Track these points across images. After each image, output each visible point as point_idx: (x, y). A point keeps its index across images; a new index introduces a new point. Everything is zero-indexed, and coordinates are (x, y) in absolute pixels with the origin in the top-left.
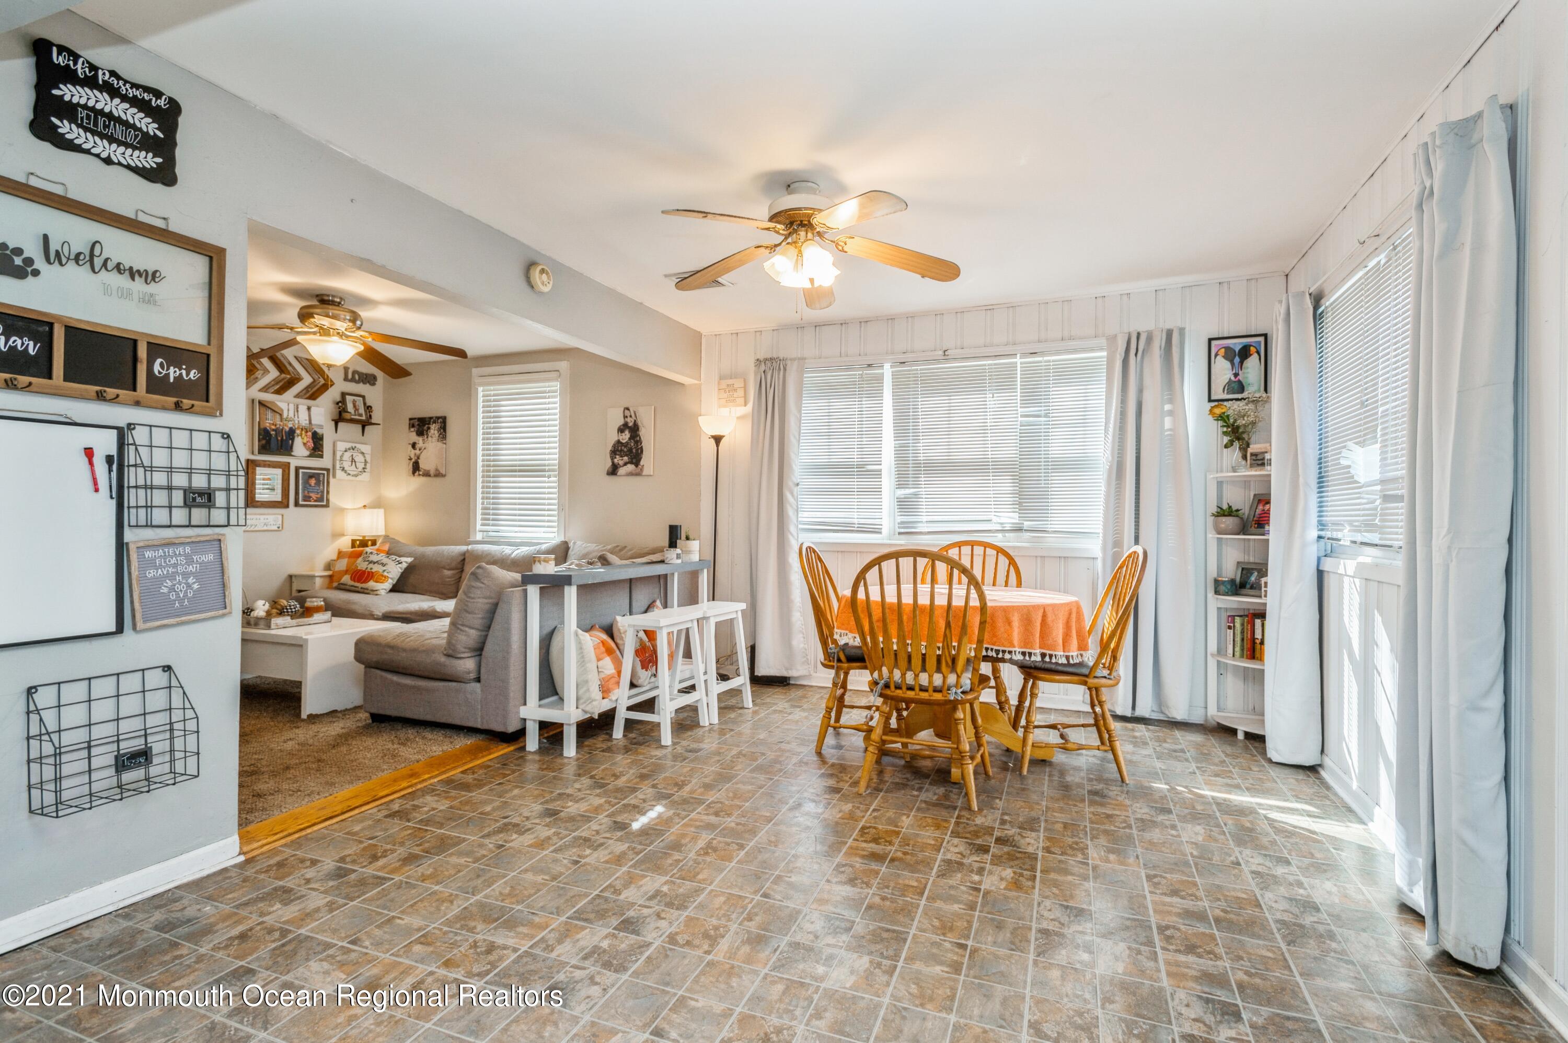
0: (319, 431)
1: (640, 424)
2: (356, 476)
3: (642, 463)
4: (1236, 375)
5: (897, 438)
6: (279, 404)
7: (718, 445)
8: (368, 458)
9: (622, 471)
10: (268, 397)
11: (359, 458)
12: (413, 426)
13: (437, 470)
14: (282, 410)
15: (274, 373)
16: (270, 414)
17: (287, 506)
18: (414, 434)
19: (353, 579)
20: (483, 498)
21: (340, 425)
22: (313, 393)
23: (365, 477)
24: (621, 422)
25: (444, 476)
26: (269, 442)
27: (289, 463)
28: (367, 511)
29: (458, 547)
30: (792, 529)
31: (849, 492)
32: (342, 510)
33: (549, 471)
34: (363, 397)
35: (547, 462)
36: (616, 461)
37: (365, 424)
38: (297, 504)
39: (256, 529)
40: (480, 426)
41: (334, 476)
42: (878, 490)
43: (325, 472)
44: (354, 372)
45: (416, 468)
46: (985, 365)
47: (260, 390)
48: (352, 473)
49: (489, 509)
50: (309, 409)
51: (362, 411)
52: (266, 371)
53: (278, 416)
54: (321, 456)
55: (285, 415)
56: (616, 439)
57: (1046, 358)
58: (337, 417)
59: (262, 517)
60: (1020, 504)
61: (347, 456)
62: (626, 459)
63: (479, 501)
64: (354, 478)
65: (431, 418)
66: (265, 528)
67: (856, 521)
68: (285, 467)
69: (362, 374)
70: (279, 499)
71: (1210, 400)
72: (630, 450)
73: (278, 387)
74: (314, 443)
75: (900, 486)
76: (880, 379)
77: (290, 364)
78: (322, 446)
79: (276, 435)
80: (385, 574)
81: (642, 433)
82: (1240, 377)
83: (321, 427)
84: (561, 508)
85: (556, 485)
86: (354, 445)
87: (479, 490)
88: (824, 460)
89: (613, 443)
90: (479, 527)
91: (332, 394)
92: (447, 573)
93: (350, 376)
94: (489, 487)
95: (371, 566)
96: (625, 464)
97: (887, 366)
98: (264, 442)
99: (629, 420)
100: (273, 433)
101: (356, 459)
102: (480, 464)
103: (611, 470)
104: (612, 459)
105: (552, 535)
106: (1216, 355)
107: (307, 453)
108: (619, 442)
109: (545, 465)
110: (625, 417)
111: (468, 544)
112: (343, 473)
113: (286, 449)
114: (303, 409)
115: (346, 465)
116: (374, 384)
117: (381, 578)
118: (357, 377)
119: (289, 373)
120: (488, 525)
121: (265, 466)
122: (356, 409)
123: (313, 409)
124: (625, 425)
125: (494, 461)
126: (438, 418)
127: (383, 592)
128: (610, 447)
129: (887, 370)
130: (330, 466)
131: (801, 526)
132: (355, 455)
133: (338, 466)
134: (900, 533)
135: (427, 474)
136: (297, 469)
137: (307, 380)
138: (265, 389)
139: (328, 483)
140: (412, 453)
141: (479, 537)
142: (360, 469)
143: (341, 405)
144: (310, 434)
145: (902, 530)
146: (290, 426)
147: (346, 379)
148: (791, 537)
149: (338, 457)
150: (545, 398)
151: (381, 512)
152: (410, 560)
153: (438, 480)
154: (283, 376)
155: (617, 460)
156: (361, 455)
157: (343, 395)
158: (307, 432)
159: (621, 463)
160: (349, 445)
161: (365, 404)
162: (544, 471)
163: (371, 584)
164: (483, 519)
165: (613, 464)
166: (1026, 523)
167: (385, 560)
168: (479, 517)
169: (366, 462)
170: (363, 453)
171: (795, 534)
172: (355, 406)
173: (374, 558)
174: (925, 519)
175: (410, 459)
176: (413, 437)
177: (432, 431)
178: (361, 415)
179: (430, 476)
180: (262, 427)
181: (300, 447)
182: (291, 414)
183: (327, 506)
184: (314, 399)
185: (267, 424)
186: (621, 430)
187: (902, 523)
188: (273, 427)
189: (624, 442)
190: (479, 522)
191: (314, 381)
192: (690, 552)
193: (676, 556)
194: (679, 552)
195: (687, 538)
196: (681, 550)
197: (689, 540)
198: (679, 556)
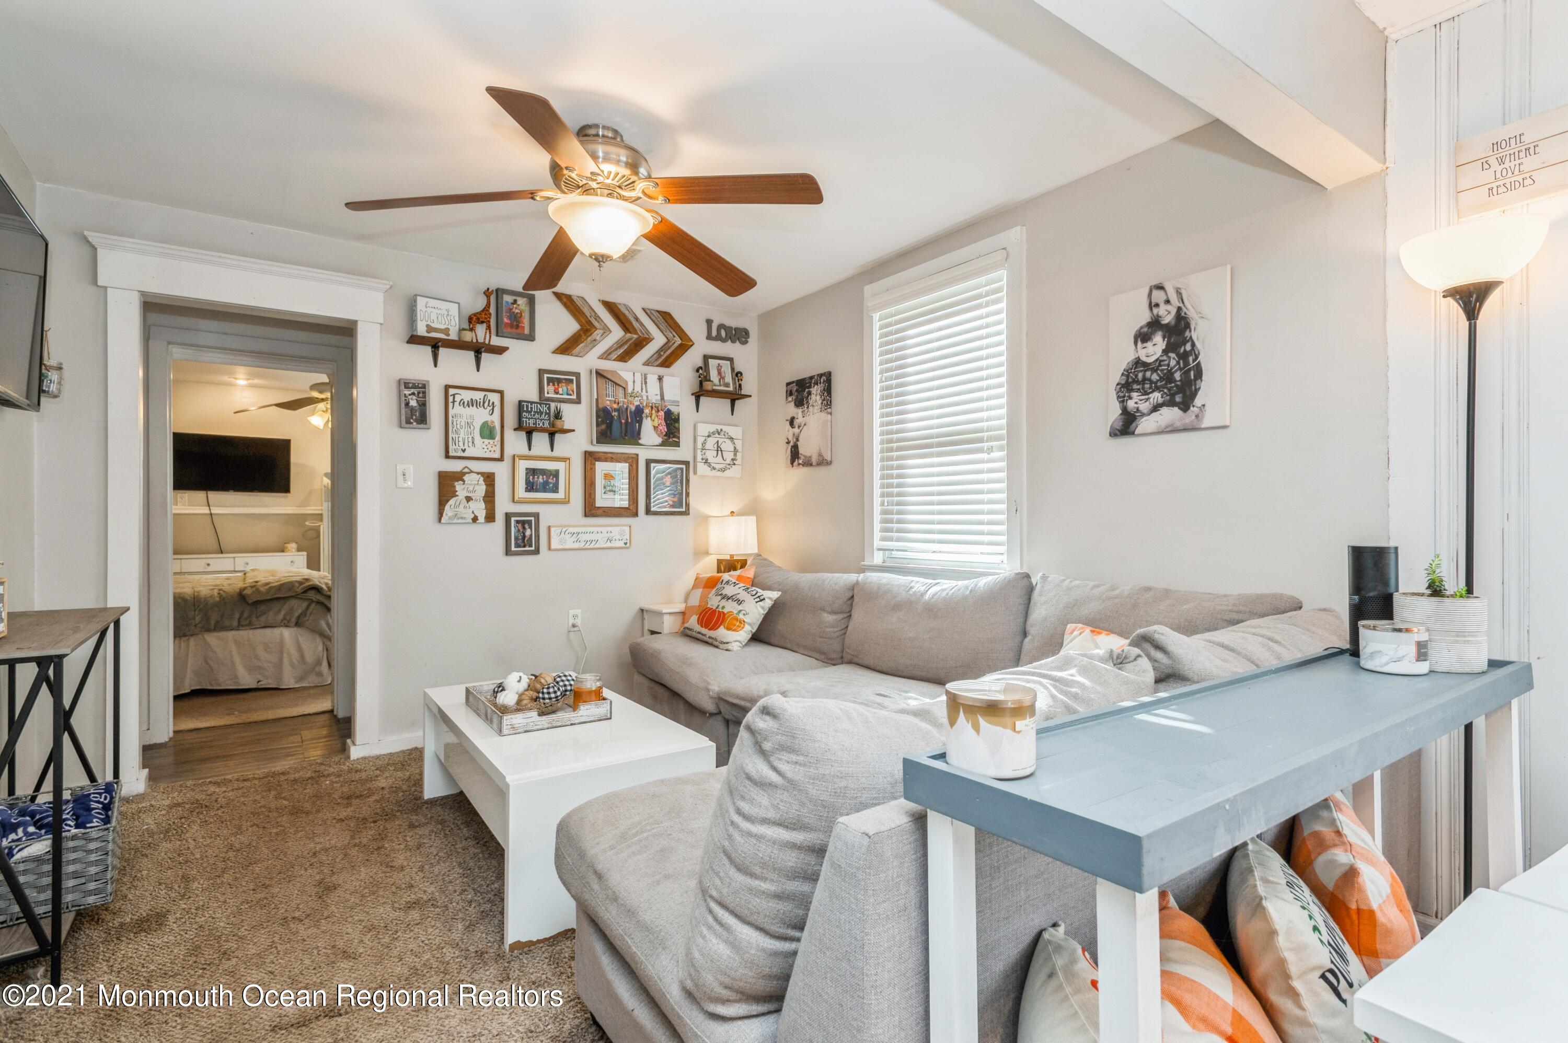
0: (674, 409)
1: (1191, 313)
2: (723, 470)
3: (1198, 401)
6: (622, 373)
7: (1472, 314)
8: (739, 444)
9: (1145, 424)
10: (608, 365)
11: (727, 446)
12: (791, 394)
13: (820, 455)
14: (626, 382)
15: (617, 333)
16: (610, 388)
17: (636, 514)
18: (793, 404)
19: (700, 622)
20: (883, 495)
21: (703, 400)
22: (667, 359)
23: (734, 472)
24: (1145, 317)
25: (829, 463)
26: (610, 426)
27: (637, 455)
28: (735, 518)
29: (845, 576)
32: (705, 519)
33: (990, 439)
34: (731, 360)
35: (985, 425)
36: (1131, 404)
37: (735, 397)
38: (648, 511)
39: (597, 546)
40: (877, 377)
41: (695, 473)
43: (684, 466)
44: (721, 326)
45: (795, 454)
47: (600, 358)
48: (717, 466)
49: (891, 513)
50: (660, 379)
51: (729, 379)
52: (607, 330)
53: (621, 391)
54: (677, 444)
55: (630, 390)
56: (1131, 357)
58: (697, 389)
59: (604, 529)
61: (711, 443)
62: (1156, 397)
63: (877, 500)
64: (720, 474)
65: (811, 378)
66: (609, 545)
68: (633, 461)
69: (731, 328)
70: (625, 504)
72: (1168, 377)
73: (621, 351)
74: (668, 426)
77: (637, 319)
78: (678, 429)
79: (619, 416)
80: (741, 616)
81: (1199, 333)
83: (676, 403)
84: (1014, 508)
85: (1003, 464)
86: (719, 427)
87: (877, 482)
89: (1123, 366)
90: (877, 543)
91: (692, 359)
92: (829, 618)
93: (714, 333)
94: (891, 477)
95: (723, 603)
96: (1156, 408)
98: (603, 427)
99: (1162, 311)
100: (615, 414)
101: (723, 447)
102: (877, 438)
103: (1119, 425)
104: (1122, 401)
105: (997, 559)
107: (659, 440)
108: (1138, 362)
109: (981, 431)
110: (1152, 306)
111: (863, 570)
112: (706, 466)
113: (633, 437)
114: (652, 379)
115: (710, 455)
116: (744, 343)
117: (734, 624)
118: (723, 333)
119: (635, 332)
120: (891, 539)
121: (606, 460)
122: (722, 378)
123: (665, 379)
124: (1155, 324)
125: (898, 432)
126: (821, 375)
127: (735, 647)
128: (1116, 377)
130: (689, 458)
132: (721, 441)
133: (699, 458)
135: (808, 463)
136: (648, 462)
137: (659, 340)
138: (606, 356)
139: (688, 481)
140: (790, 432)
141: (878, 559)
142: (729, 461)
143: (702, 373)
144: (662, 414)
146: (638, 403)
147: (709, 337)
149: (699, 446)
150: (979, 307)
151: (752, 519)
152: (775, 595)
153: (822, 471)
154: (629, 335)
155: (1135, 402)
156: (728, 441)
157: (706, 358)
158: (658, 411)
159: (1144, 407)
160: (713, 428)
161: (733, 369)
162: (981, 440)
163: (722, 633)
164: (884, 530)
165: (1125, 411)
167: (743, 595)
168: (877, 526)
169: (736, 451)
170: (732, 439)
172: (719, 373)
173: (729, 590)
175: (788, 443)
176: (792, 410)
177: (813, 397)
178: (727, 385)
179: (811, 465)
180: (601, 406)
181: (650, 432)
182: (638, 388)
183: (686, 513)
184: (668, 366)
185: (607, 402)
186: (1143, 337)
188: (615, 406)
189: (1150, 360)
190: (877, 535)
191: (669, 341)
192: (1461, 635)
193: (1412, 650)
194: (1424, 637)
195: (1436, 590)
196: (1428, 630)
197: (1443, 596)
198: (1422, 652)
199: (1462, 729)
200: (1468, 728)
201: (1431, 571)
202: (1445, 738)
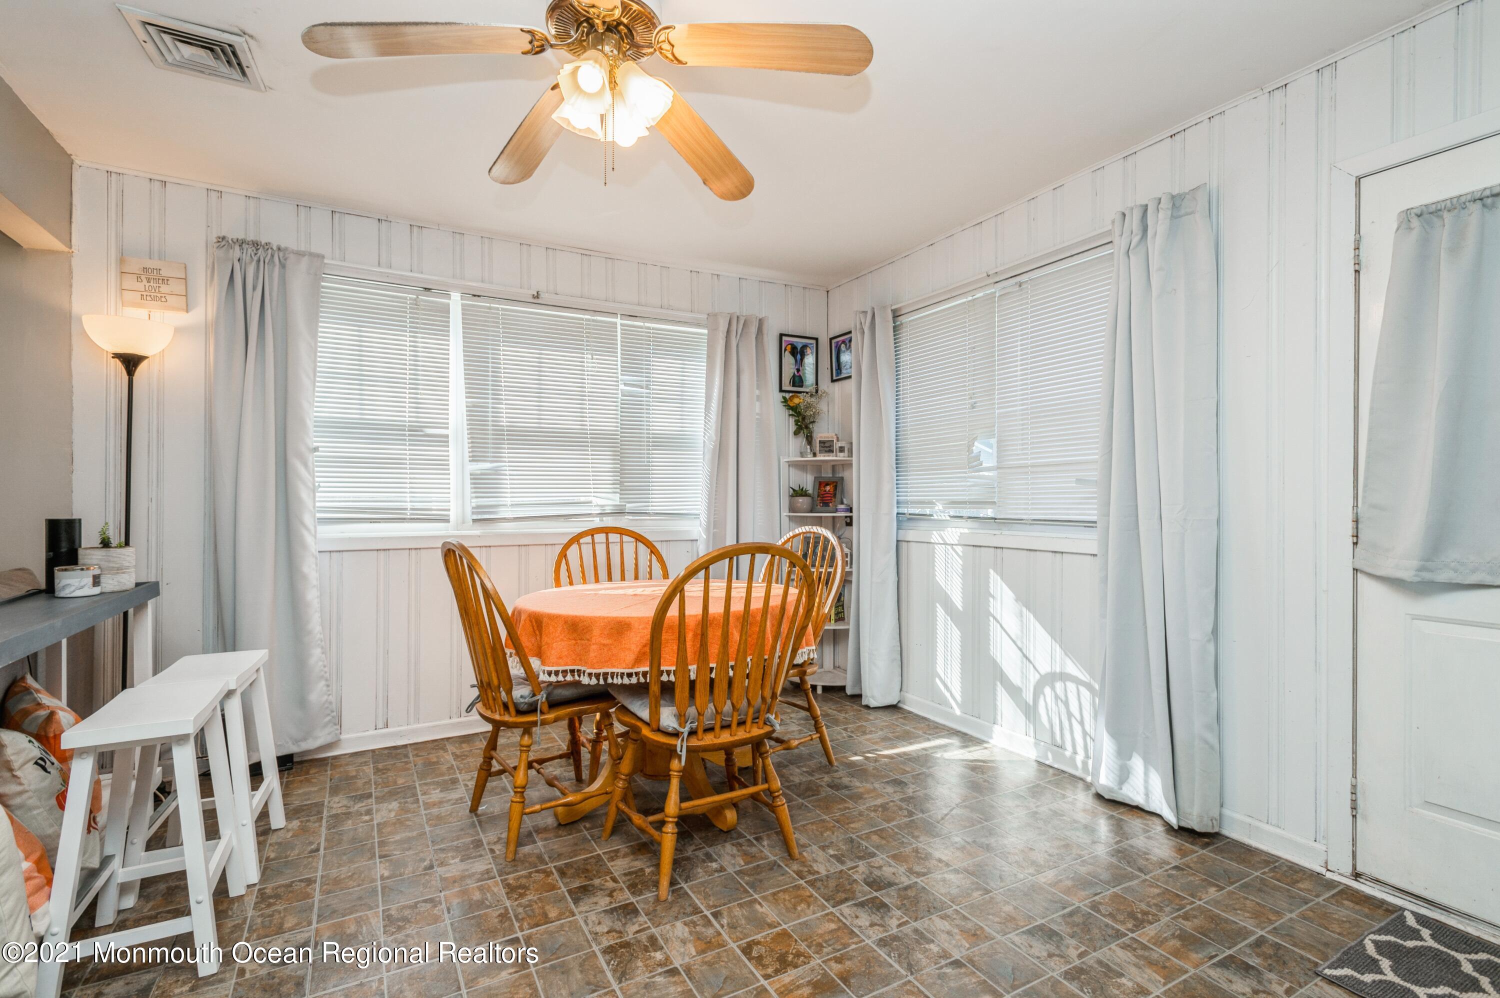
4: (798, 370)
5: (470, 394)
7: (130, 373)
30: (308, 519)
31: (398, 462)
42: (442, 465)
46: (582, 319)
57: (647, 325)
60: (621, 483)
67: (409, 505)
71: (781, 390)
75: (474, 459)
76: (446, 310)
82: (801, 373)
88: (353, 415)
97: (456, 296)
106: (785, 350)
129: (456, 302)
131: (319, 515)
134: (474, 521)
145: (480, 517)
148: (305, 533)
166: (628, 505)
171: (312, 528)
174: (509, 501)
187: (478, 507)
192: (120, 570)
193: (90, 580)
194: (97, 572)
195: (105, 544)
196: (100, 568)
197: (110, 547)
198: (96, 581)
199: (122, 615)
200: (126, 614)
201: (103, 532)
202: (110, 620)
